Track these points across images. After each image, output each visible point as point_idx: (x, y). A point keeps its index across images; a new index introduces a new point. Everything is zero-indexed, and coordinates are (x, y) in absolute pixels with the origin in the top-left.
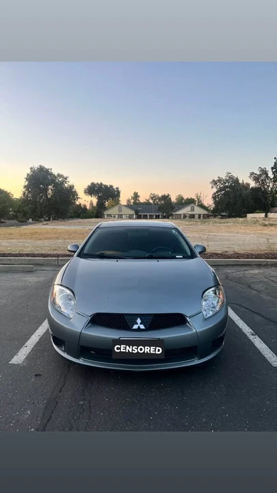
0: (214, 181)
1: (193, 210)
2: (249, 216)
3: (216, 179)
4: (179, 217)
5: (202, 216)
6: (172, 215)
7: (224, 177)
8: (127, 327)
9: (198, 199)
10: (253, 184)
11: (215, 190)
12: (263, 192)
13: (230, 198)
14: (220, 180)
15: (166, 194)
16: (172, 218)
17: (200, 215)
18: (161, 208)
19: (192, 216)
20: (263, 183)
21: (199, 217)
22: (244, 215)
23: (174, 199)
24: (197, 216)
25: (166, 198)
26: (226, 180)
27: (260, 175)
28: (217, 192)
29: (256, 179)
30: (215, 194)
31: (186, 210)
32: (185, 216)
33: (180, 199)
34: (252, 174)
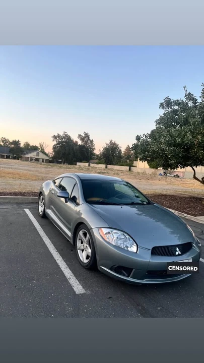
0: (54, 136)
1: (38, 155)
2: (78, 164)
3: (56, 135)
4: (27, 159)
5: (45, 160)
6: (21, 157)
7: (61, 134)
8: (173, 254)
9: (41, 147)
10: (80, 143)
11: (55, 143)
12: (86, 149)
13: (66, 150)
14: (59, 136)
15: (17, 140)
16: (21, 160)
17: (43, 160)
18: (11, 151)
19: (37, 160)
20: (87, 143)
21: (43, 161)
22: (75, 163)
23: (22, 145)
24: (41, 160)
25: (16, 143)
26: (63, 137)
27: (85, 137)
28: (56, 145)
29: (82, 139)
30: (55, 145)
31: (33, 155)
32: (32, 159)
33: (27, 145)
34: (80, 135)
